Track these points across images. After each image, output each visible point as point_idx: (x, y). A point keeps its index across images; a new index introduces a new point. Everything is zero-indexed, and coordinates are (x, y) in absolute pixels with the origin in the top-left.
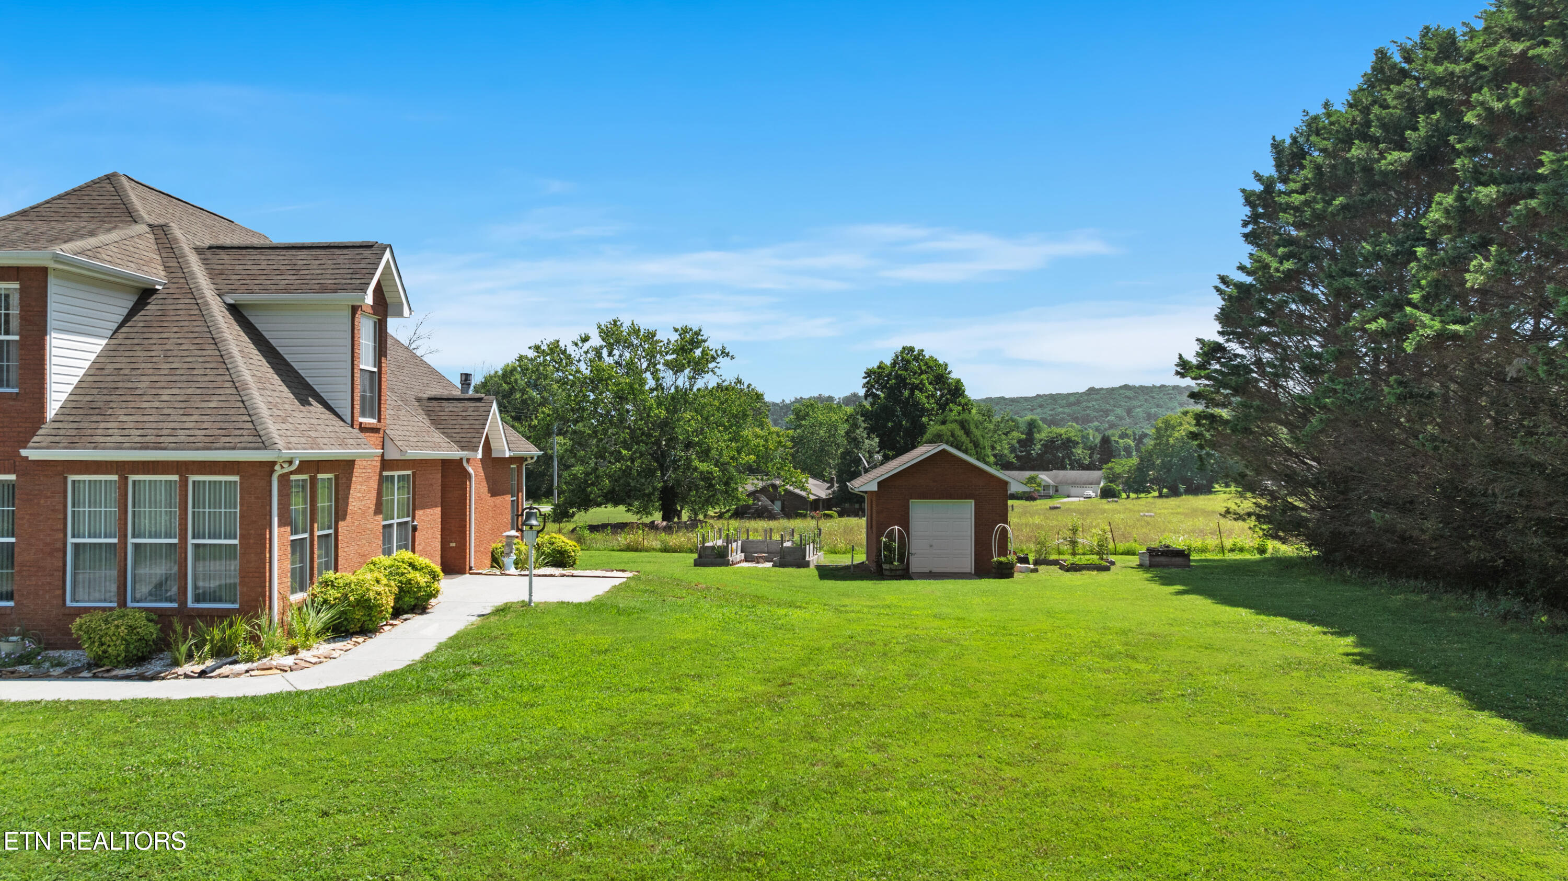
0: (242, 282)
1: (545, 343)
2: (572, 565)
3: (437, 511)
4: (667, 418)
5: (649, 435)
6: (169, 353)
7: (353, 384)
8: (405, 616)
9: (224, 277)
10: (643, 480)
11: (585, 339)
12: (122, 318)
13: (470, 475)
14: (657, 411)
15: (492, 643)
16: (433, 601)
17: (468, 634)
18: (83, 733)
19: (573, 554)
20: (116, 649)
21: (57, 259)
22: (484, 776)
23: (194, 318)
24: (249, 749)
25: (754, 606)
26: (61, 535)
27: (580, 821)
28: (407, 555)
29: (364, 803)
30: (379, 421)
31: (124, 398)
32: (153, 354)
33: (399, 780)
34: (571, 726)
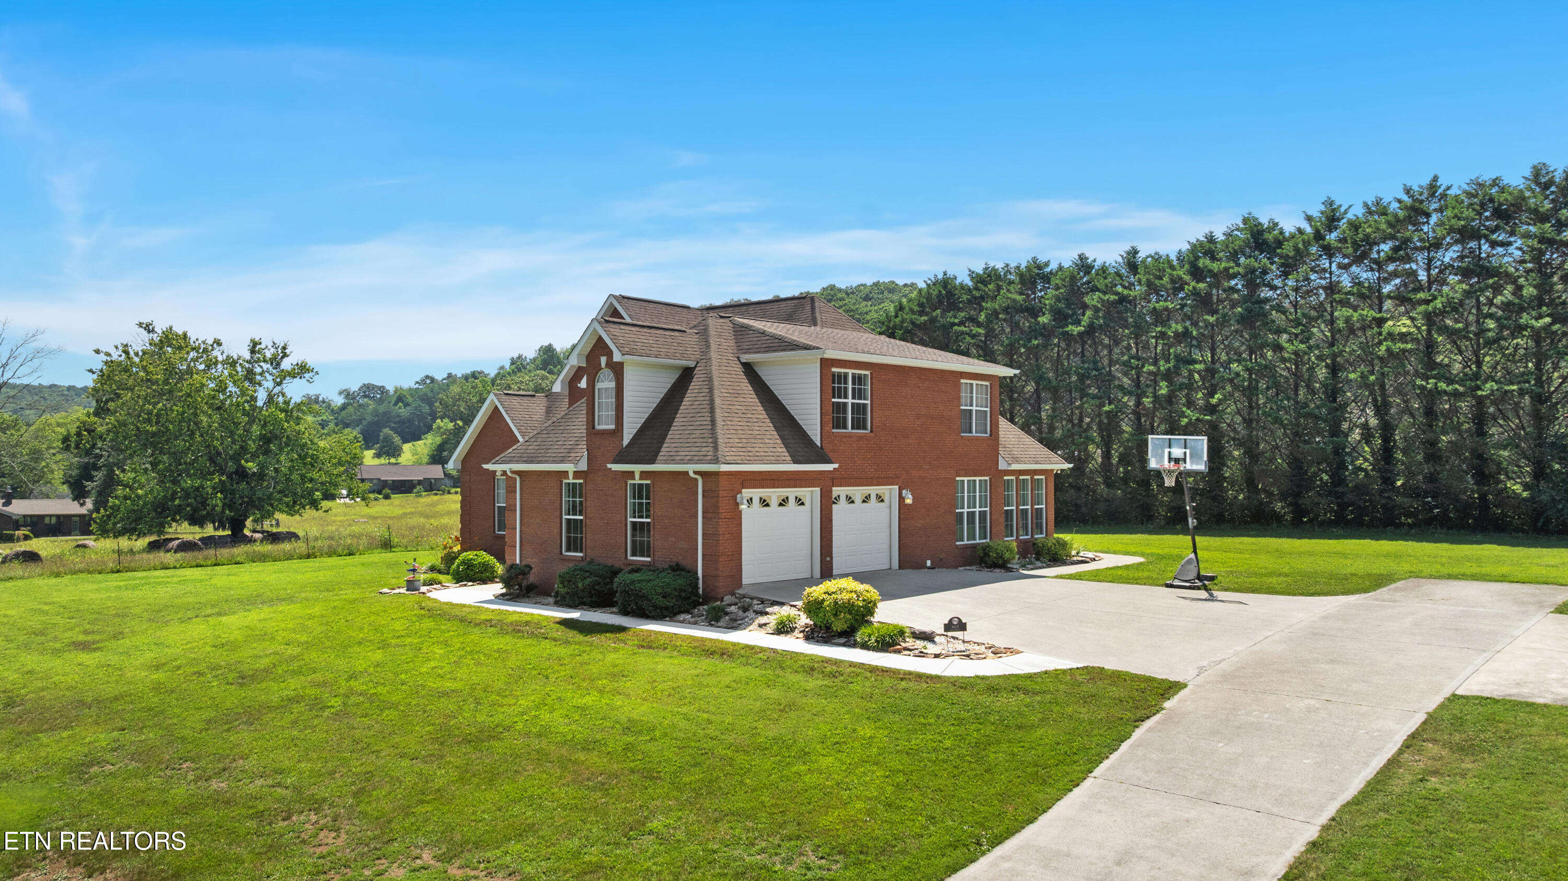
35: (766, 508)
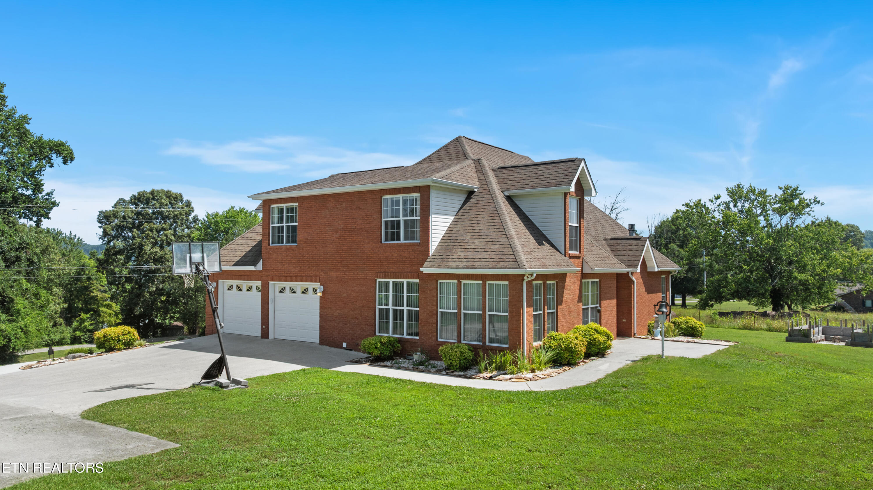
0: (512, 184)
1: (692, 201)
2: (700, 336)
3: (614, 301)
4: (774, 245)
5: (762, 256)
6: (479, 222)
7: (565, 234)
8: (592, 358)
9: (504, 182)
10: (758, 285)
11: (718, 198)
12: (460, 206)
13: (633, 282)
14: (767, 241)
15: (636, 377)
16: (608, 351)
17: (624, 371)
18: (438, 398)
19: (700, 329)
20: (456, 362)
21: (434, 181)
22: (612, 445)
23: (490, 204)
24: (503, 415)
25: (813, 370)
26: (435, 308)
27: (657, 476)
28: (595, 325)
29: (549, 448)
30: (580, 252)
31: (460, 244)
32: (472, 222)
33: (568, 441)
34: (668, 426)
35: (240, 292)
